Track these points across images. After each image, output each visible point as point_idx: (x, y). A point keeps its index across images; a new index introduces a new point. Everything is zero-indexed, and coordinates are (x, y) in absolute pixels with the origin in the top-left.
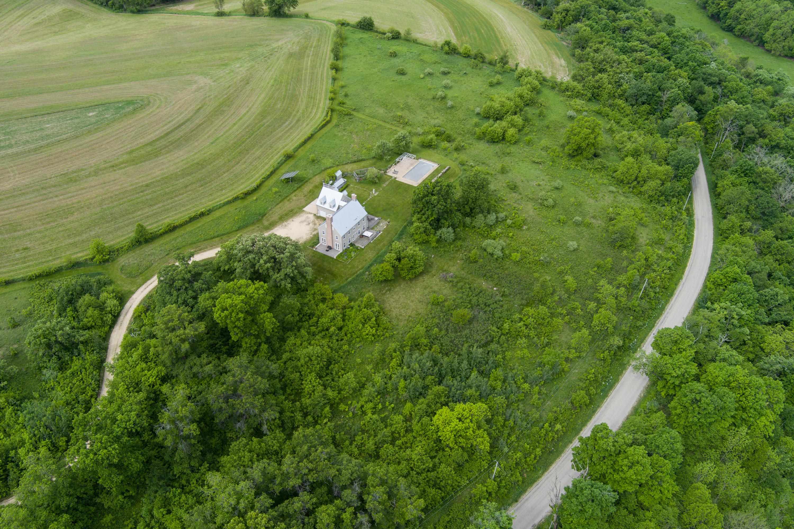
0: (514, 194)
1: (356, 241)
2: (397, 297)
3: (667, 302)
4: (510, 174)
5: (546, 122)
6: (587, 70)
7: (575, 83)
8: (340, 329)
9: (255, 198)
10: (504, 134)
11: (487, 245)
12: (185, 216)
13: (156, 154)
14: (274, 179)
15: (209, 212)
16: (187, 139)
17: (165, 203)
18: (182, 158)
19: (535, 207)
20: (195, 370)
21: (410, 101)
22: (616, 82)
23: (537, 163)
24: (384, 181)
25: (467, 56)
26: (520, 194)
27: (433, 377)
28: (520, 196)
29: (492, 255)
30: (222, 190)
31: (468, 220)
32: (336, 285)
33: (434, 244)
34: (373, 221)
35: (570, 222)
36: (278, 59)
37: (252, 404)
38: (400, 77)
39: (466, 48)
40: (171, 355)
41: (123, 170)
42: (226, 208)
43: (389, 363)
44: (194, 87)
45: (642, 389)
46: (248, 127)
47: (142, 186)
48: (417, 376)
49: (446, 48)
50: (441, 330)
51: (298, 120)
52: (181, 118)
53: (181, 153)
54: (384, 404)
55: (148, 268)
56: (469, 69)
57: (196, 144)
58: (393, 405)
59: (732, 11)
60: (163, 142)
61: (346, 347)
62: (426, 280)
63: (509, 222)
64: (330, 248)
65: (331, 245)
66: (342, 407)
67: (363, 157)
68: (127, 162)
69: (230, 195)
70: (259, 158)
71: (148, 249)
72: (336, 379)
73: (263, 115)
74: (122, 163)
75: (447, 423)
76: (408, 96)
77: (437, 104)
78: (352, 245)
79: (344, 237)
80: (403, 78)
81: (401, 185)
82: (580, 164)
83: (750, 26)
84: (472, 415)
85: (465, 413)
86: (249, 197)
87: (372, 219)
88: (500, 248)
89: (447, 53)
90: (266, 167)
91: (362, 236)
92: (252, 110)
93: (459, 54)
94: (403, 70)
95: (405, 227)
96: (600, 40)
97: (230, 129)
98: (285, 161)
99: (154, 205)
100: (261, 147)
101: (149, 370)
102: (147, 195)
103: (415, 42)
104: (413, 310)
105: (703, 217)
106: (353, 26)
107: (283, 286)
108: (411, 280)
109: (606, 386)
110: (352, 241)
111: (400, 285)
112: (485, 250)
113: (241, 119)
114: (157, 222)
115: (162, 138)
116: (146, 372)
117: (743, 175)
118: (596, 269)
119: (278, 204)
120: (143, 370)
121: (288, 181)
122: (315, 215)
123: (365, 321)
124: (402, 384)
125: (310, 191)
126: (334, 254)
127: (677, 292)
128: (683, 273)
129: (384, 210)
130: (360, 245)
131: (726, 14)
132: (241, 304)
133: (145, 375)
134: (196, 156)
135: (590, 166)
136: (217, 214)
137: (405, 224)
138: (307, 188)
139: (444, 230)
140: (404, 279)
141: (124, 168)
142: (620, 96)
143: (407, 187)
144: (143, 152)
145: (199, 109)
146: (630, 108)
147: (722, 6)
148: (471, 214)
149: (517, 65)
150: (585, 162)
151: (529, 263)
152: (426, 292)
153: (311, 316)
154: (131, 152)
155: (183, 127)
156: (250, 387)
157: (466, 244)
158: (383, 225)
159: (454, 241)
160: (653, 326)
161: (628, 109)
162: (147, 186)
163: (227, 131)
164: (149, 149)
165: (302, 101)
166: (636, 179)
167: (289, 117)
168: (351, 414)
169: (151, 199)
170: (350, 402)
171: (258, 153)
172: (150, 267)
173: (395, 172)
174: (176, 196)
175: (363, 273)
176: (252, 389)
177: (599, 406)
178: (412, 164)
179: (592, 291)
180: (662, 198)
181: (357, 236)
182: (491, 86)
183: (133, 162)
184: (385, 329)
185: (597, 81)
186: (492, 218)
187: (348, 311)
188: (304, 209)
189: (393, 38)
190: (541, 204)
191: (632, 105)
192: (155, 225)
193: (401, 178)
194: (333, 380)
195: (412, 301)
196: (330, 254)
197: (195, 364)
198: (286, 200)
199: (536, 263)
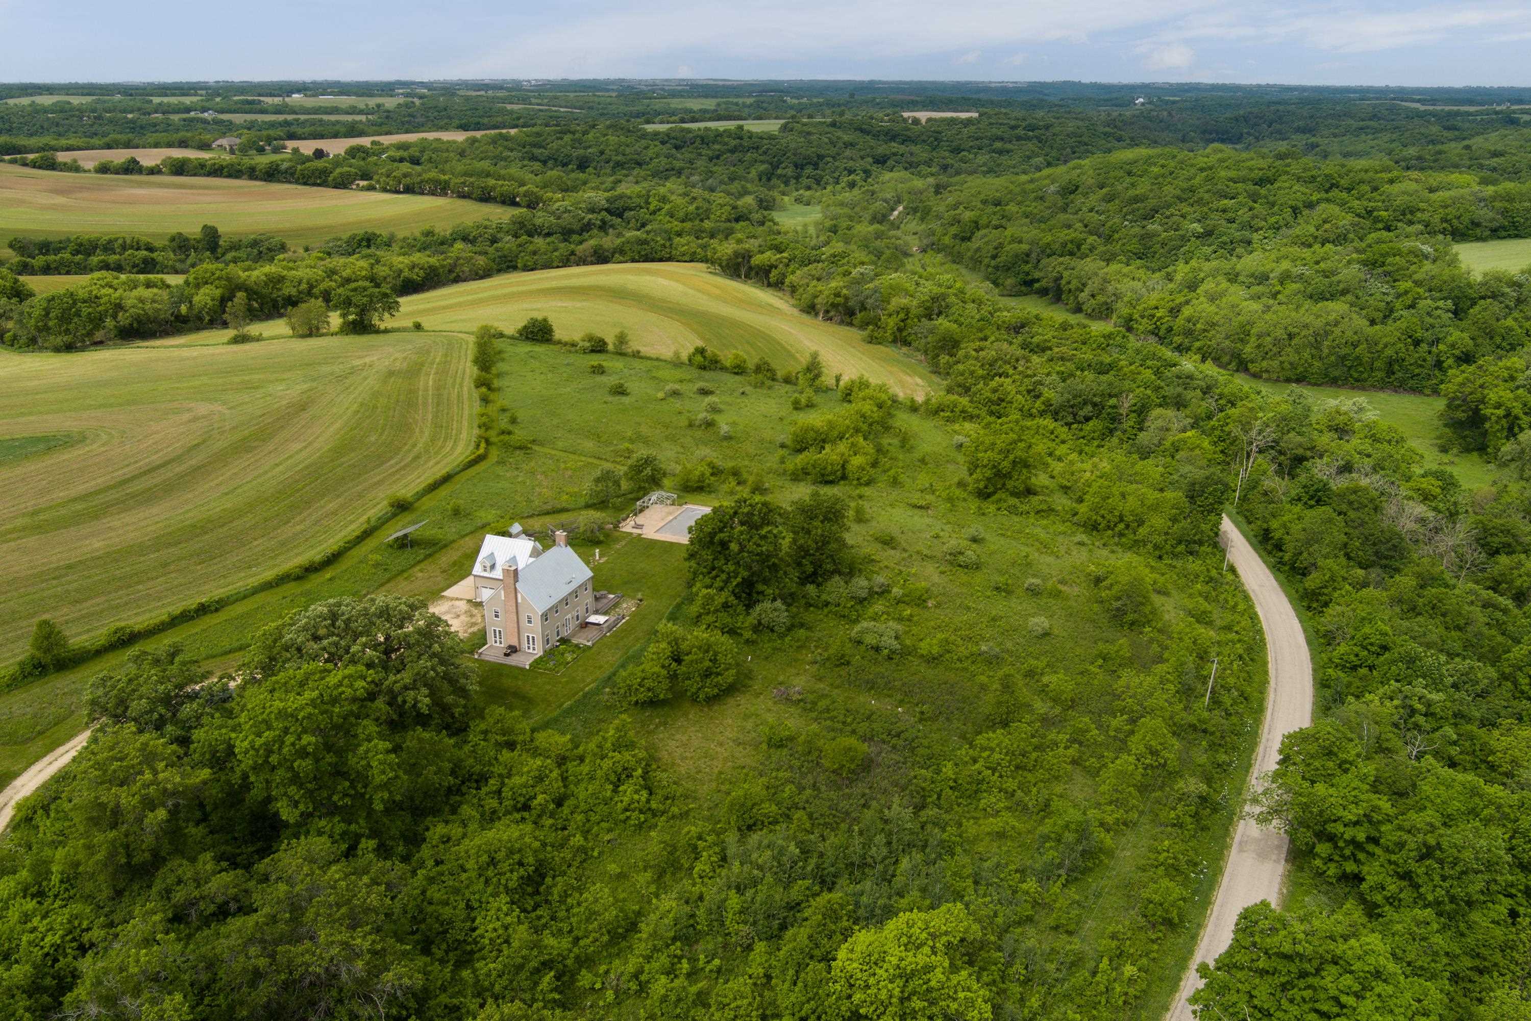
0: (893, 552)
1: (574, 634)
2: (685, 738)
3: (1258, 722)
4: (874, 523)
5: (917, 455)
6: (972, 373)
7: (954, 397)
8: (559, 803)
9: (328, 576)
10: (843, 467)
11: (862, 632)
12: (161, 615)
13: (96, 515)
14: (371, 543)
15: (218, 606)
16: (169, 488)
17: (112, 596)
18: (157, 519)
19: (942, 568)
20: (179, 896)
21: (644, 430)
22: (1029, 392)
23: (921, 507)
24: (617, 540)
25: (739, 370)
26: (905, 550)
27: (808, 882)
28: (905, 555)
29: (877, 649)
30: (250, 567)
31: (811, 589)
32: (537, 718)
33: (748, 634)
34: (605, 601)
35: (1020, 592)
36: (365, 378)
37: (346, 945)
38: (617, 398)
39: (737, 357)
40: (112, 855)
41: (13, 544)
42: (260, 598)
43: (692, 868)
44: (186, 416)
45: (1278, 879)
46: (307, 467)
47: (58, 568)
48: (769, 878)
49: (699, 358)
50: (801, 789)
51: (417, 457)
52: (156, 459)
53: (155, 511)
54: (693, 960)
55: (59, 721)
56: (748, 389)
57: (190, 496)
58: (717, 962)
59: (1180, 321)
60: (112, 496)
61: (578, 840)
62: (743, 702)
63: (896, 591)
64: (513, 650)
65: (514, 642)
66: (585, 979)
67: (564, 505)
68: (24, 529)
69: (269, 575)
70: (335, 513)
71: (62, 683)
72: (562, 914)
73: (340, 450)
74: (10, 532)
75: (873, 961)
76: (639, 424)
77: (699, 434)
78: (564, 641)
79: (545, 617)
80: (625, 400)
81: (653, 543)
82: (1005, 505)
83: (1217, 338)
84: (933, 936)
85: (916, 930)
86: (313, 576)
87: (603, 597)
88: (893, 634)
89: (703, 368)
90: (353, 527)
91: (585, 625)
92: (316, 445)
93: (723, 369)
94: (621, 386)
95: (678, 607)
96: (980, 335)
97: (266, 472)
98: (394, 515)
99: (86, 600)
100: (338, 496)
101: (44, 917)
102: (70, 583)
103: (637, 355)
104: (726, 760)
105: (1261, 586)
106: (512, 338)
107: (410, 702)
108: (711, 700)
109: (1200, 882)
110: (565, 634)
111: (686, 714)
112: (859, 642)
113: (291, 457)
114: (88, 631)
115: (109, 488)
116: (36, 921)
117: (1312, 502)
118: (1100, 662)
119: (382, 585)
120: (26, 918)
121: (403, 543)
122: (469, 601)
123: (619, 778)
124: (734, 901)
125: (454, 564)
126: (524, 661)
127: (1269, 705)
128: (1266, 673)
129: (626, 583)
130: (584, 640)
131: (1170, 330)
132: (310, 710)
133: (34, 930)
134: (191, 514)
135: (1026, 508)
136: (239, 609)
137: (678, 600)
138: (446, 558)
139: (767, 605)
140: (694, 700)
141: (14, 540)
142: (1042, 414)
143: (668, 547)
144: (63, 512)
145: (198, 445)
146: (1066, 429)
147: (1160, 318)
148: (815, 577)
149: (838, 379)
150: (1013, 501)
151: (960, 660)
152: (749, 725)
153: (482, 779)
154: (35, 513)
155: (162, 470)
156: (339, 905)
157: (817, 634)
158: (628, 606)
159: (789, 629)
160: (1250, 766)
161: (1063, 432)
162: (69, 567)
163: (259, 476)
164: (79, 506)
165: (422, 432)
166: (1121, 520)
167: (396, 454)
168: (610, 995)
169: (77, 591)
170: (602, 968)
171: (331, 506)
172: (65, 719)
173: (638, 526)
174: (139, 583)
175: (597, 691)
176: (343, 910)
177: (1200, 926)
178: (670, 513)
179: (1108, 698)
180: (1181, 548)
181: (573, 625)
182: (796, 409)
183: (39, 529)
184: (667, 798)
185: (995, 391)
186: (860, 584)
187: (571, 766)
188: (445, 594)
189: (593, 351)
190: (951, 563)
191: (1069, 425)
192: (84, 637)
193: (650, 533)
194: (553, 918)
195: (721, 744)
196: (514, 660)
197: (179, 882)
198: (400, 578)
199: (975, 657)
